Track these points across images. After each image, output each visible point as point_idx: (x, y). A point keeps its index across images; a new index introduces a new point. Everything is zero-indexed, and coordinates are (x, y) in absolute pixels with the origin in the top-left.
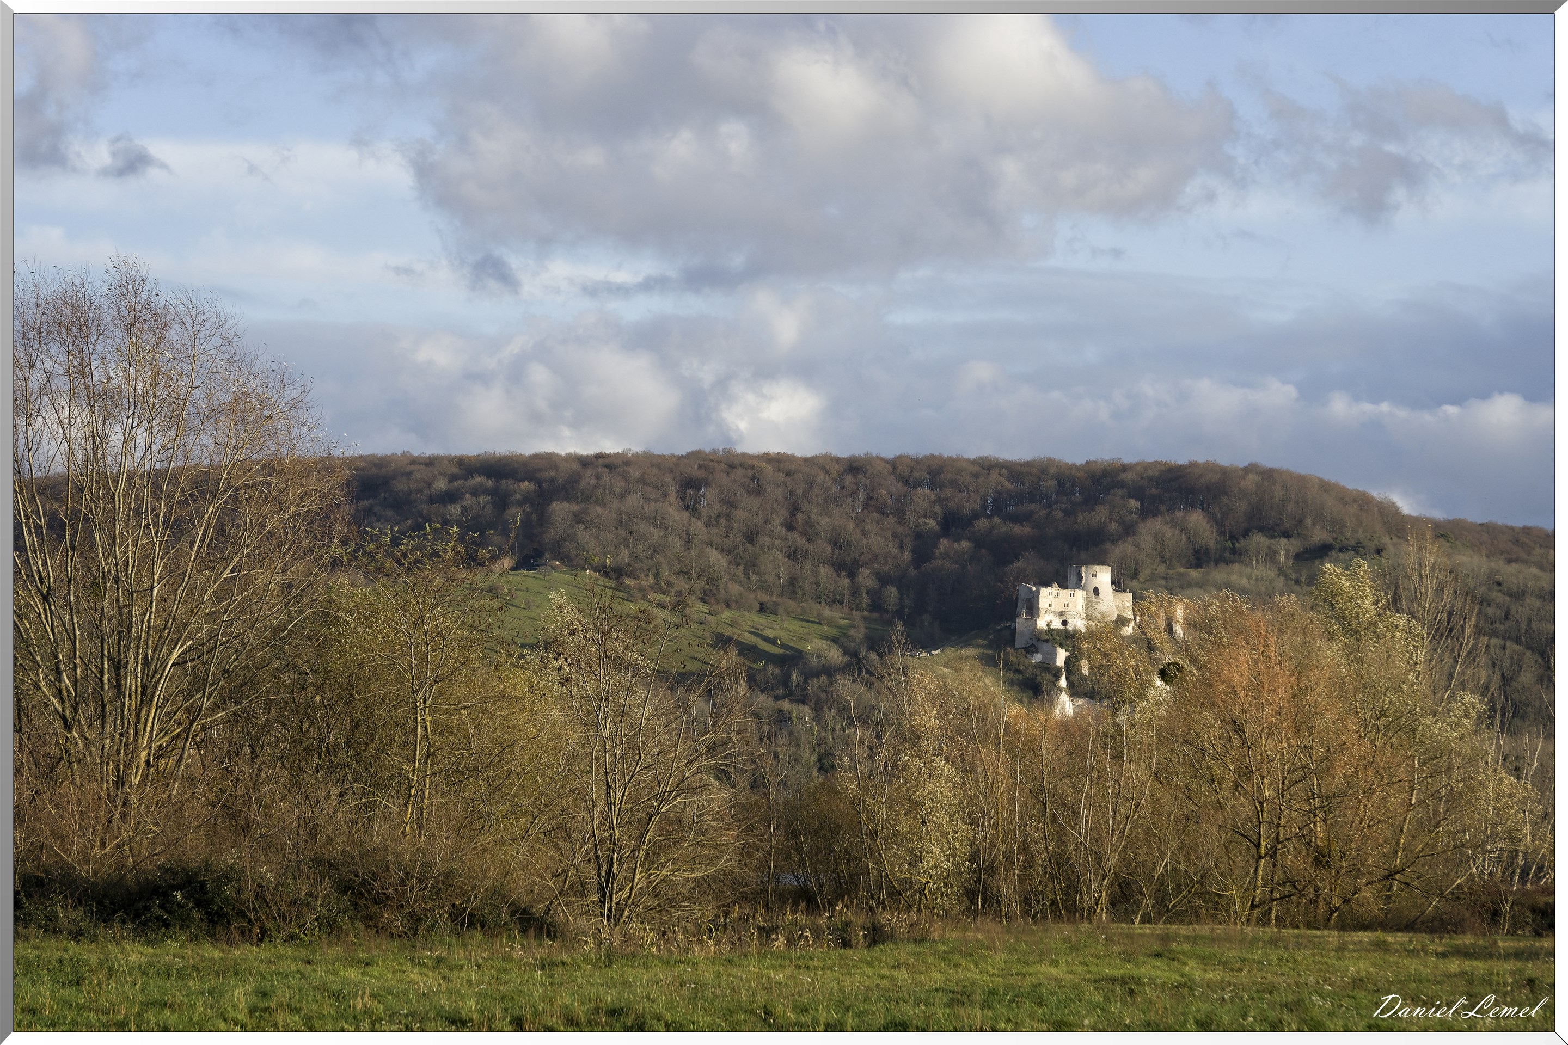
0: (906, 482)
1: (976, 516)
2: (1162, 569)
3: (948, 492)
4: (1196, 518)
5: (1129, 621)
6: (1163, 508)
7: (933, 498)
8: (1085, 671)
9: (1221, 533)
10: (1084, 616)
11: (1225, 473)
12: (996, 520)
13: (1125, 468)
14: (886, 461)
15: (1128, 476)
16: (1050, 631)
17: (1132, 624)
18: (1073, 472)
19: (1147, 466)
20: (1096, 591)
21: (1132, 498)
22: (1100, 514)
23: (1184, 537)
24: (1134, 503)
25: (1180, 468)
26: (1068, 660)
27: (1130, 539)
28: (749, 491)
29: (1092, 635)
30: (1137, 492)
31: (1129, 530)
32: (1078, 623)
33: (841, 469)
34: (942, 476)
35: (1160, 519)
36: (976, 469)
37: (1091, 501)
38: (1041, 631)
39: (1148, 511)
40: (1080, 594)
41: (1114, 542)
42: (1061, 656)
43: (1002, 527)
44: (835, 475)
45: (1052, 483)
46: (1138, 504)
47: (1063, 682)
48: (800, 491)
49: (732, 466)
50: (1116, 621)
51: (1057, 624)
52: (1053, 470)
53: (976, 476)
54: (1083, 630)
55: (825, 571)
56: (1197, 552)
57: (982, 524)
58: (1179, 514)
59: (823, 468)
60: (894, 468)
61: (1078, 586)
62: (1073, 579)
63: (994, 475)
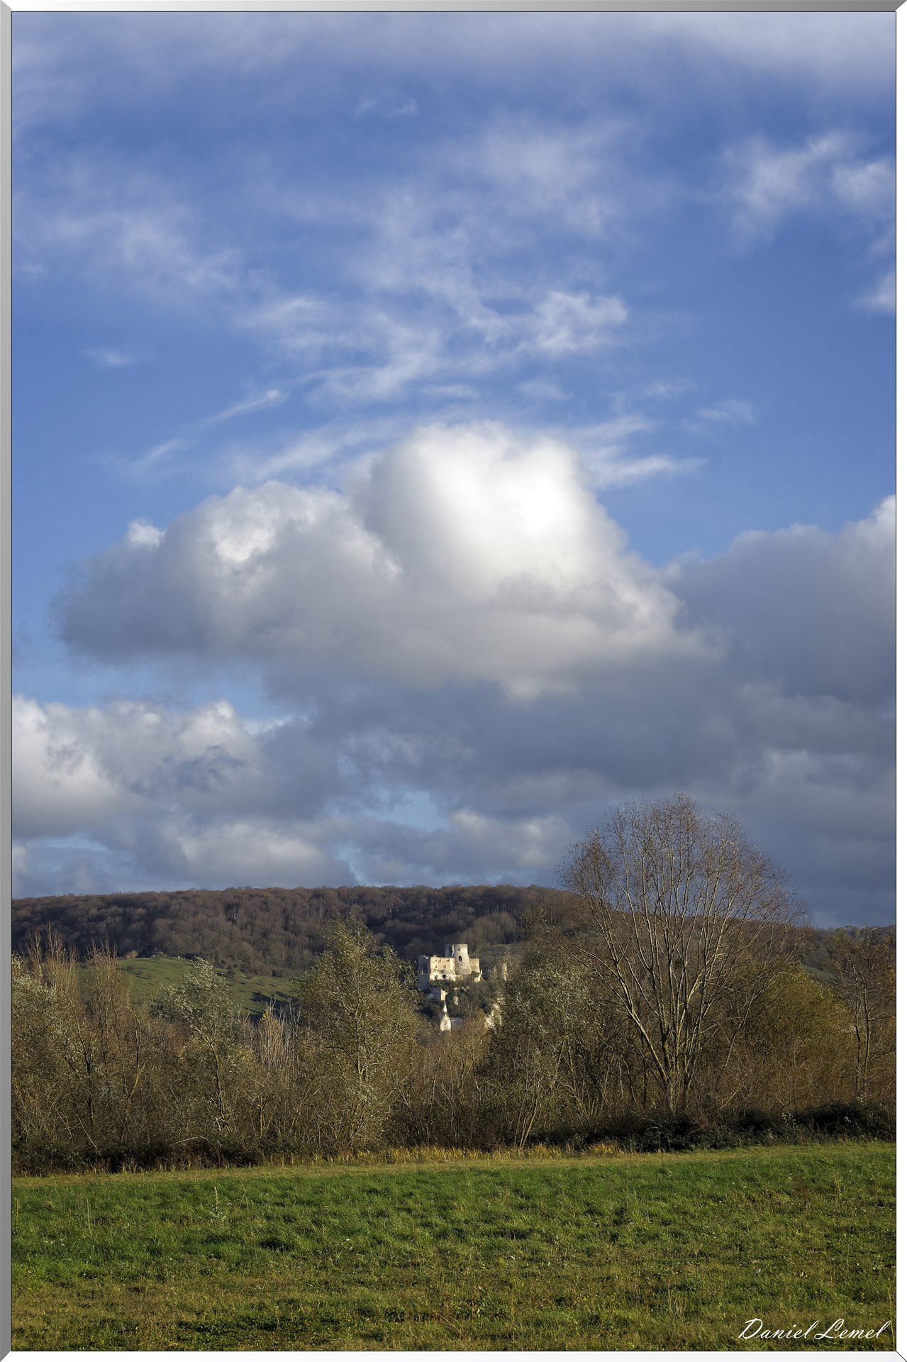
0: (345, 902)
1: (385, 919)
2: (488, 945)
3: (369, 906)
4: (505, 916)
5: (478, 974)
6: (487, 911)
7: (361, 910)
8: (456, 1003)
9: (518, 924)
10: (454, 972)
11: (518, 891)
12: (397, 921)
13: (463, 890)
14: (334, 890)
15: (466, 895)
16: (437, 981)
17: (480, 976)
18: (436, 893)
19: (476, 889)
20: (460, 958)
21: (469, 906)
22: (452, 917)
23: (499, 927)
24: (471, 909)
25: (494, 889)
26: (447, 996)
27: (470, 929)
28: (261, 909)
29: (460, 983)
30: (471, 903)
31: (469, 924)
32: (452, 977)
33: (310, 895)
34: (365, 898)
35: (485, 917)
36: (384, 893)
37: (446, 909)
38: (432, 982)
39: (478, 914)
40: (452, 960)
41: (462, 931)
42: (444, 995)
43: (400, 925)
44: (308, 899)
45: (424, 900)
46: (473, 910)
47: (445, 1009)
48: (290, 909)
49: (252, 896)
50: (471, 974)
51: (440, 977)
52: (424, 893)
53: (384, 897)
54: (454, 980)
55: (306, 952)
56: (506, 935)
57: (389, 924)
58: (496, 915)
59: (300, 895)
60: (339, 894)
61: (450, 956)
62: (447, 952)
63: (393, 896)
